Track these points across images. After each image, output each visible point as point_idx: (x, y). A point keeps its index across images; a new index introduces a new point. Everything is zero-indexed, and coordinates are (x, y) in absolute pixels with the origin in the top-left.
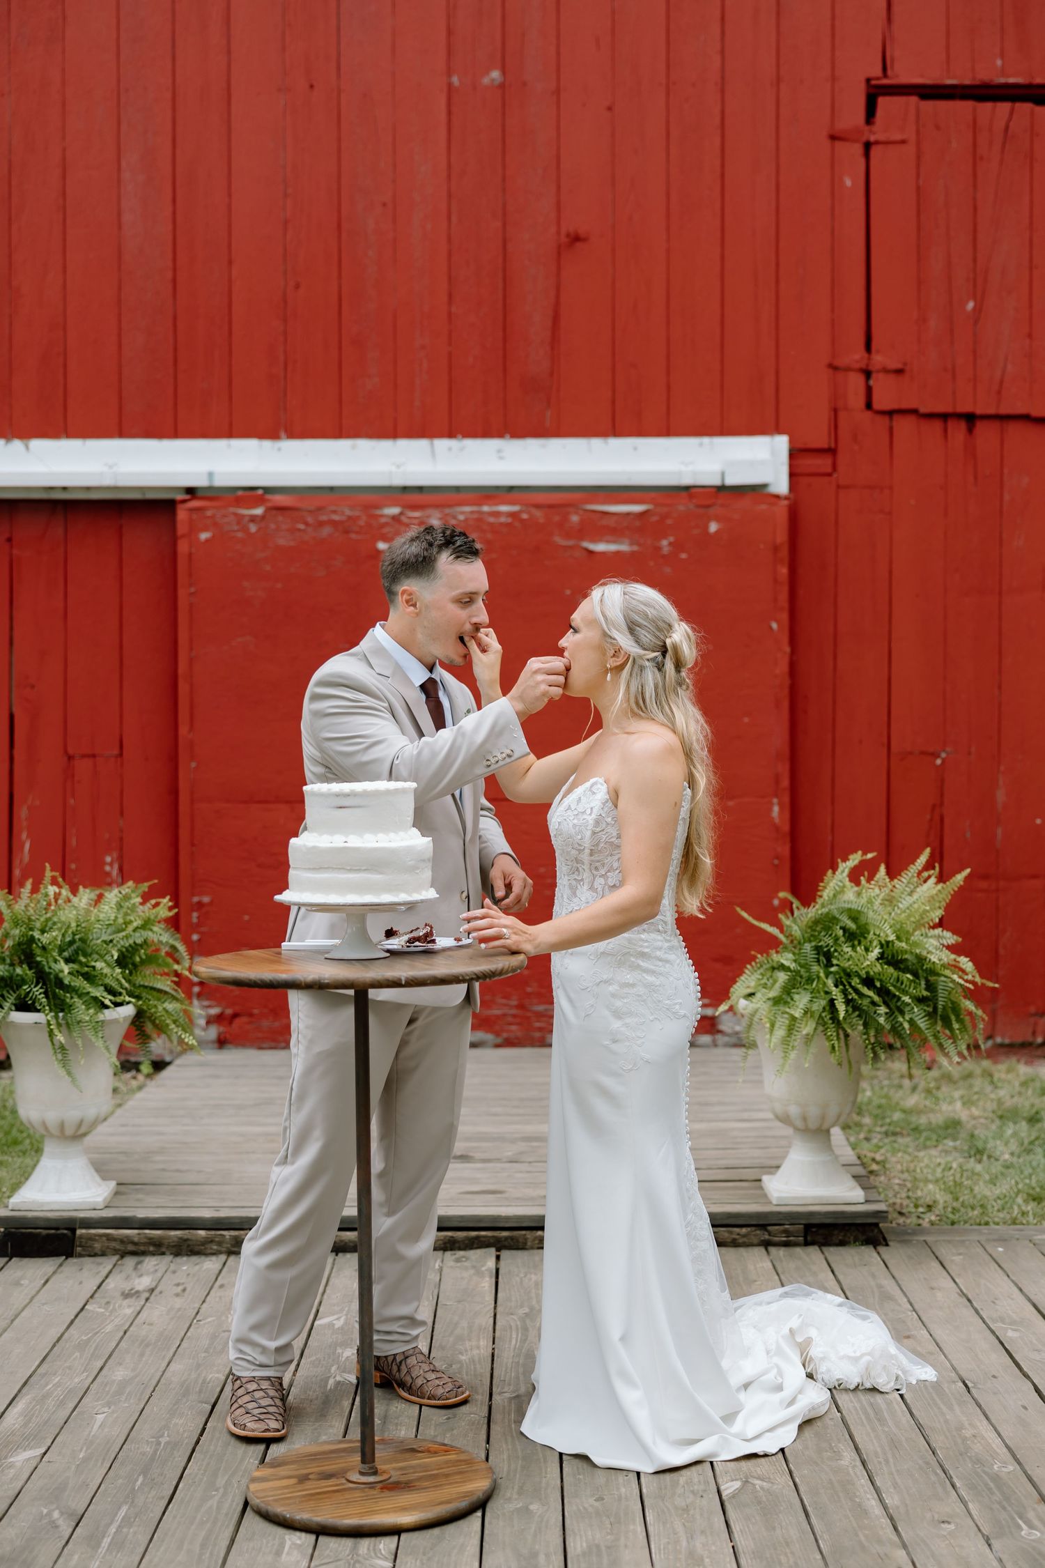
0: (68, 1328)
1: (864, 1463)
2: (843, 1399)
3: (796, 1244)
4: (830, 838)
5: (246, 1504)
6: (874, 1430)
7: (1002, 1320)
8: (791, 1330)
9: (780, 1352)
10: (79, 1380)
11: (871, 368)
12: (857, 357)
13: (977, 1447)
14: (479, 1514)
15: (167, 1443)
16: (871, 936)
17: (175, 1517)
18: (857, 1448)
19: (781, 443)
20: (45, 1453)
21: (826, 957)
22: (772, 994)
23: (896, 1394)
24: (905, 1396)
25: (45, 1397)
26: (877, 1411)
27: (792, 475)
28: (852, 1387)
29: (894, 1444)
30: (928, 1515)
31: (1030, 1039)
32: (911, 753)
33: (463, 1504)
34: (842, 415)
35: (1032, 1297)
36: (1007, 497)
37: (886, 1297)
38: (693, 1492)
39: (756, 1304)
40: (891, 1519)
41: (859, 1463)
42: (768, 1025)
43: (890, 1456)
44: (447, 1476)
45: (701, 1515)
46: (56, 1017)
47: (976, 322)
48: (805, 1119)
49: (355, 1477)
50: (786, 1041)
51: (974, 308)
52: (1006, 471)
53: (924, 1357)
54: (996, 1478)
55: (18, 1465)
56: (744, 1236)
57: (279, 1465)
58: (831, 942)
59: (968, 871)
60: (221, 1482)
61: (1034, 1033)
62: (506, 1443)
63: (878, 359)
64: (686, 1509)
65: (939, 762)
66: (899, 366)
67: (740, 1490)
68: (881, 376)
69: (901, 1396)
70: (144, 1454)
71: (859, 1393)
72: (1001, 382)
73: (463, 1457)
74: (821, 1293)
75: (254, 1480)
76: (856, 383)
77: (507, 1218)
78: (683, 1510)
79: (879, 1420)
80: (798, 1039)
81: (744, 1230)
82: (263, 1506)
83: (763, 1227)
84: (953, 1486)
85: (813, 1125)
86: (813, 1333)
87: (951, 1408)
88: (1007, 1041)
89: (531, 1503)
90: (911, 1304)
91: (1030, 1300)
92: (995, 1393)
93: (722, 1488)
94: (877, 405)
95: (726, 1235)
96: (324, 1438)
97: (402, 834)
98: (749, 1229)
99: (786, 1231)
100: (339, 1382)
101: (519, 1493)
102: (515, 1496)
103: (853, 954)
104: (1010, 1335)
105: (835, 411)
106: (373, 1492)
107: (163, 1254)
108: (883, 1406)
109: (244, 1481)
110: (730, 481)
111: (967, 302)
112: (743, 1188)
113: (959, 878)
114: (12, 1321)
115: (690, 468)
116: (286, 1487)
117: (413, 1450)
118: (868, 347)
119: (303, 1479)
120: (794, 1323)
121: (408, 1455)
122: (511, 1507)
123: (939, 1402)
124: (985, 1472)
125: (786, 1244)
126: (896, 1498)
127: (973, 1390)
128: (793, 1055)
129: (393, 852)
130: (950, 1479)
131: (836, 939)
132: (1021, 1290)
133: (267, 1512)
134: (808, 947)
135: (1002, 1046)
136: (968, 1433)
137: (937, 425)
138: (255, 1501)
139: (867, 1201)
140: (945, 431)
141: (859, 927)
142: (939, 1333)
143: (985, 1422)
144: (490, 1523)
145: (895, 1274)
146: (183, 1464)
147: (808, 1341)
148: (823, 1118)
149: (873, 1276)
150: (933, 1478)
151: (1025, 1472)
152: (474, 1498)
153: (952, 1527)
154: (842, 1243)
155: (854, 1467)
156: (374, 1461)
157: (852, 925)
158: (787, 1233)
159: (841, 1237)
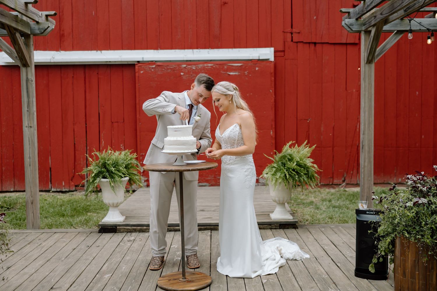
0: (116, 248)
1: (294, 276)
2: (289, 262)
3: (278, 229)
4: (284, 139)
5: (157, 285)
6: (296, 268)
7: (324, 244)
8: (277, 247)
9: (275, 252)
10: (119, 259)
11: (292, 32)
12: (289, 29)
13: (319, 272)
14: (209, 287)
15: (139, 273)
16: (294, 160)
17: (141, 288)
18: (292, 272)
19: (272, 49)
20: (112, 275)
21: (284, 165)
22: (272, 173)
23: (301, 261)
24: (303, 261)
25: (112, 263)
26: (297, 265)
27: (275, 57)
28: (291, 259)
29: (301, 272)
30: (309, 287)
31: (329, 183)
32: (302, 119)
33: (205, 285)
34: (286, 43)
35: (331, 240)
36: (323, 61)
37: (298, 240)
38: (256, 282)
39: (269, 241)
40: (300, 287)
41: (293, 276)
42: (271, 180)
43: (300, 274)
44: (201, 279)
45: (258, 287)
46: (111, 180)
47: (316, 21)
48: (279, 201)
49: (181, 280)
50: (275, 184)
51: (316, 18)
52: (323, 55)
53: (307, 253)
54: (323, 278)
55: (106, 278)
56: (266, 227)
57: (164, 277)
58: (285, 161)
59: (316, 145)
60: (151, 281)
61: (330, 182)
62: (214, 272)
63: (294, 30)
64: (255, 286)
65: (308, 121)
66: (299, 32)
67: (267, 282)
68: (295, 34)
69: (302, 261)
70: (134, 275)
71: (293, 261)
72: (322, 35)
73: (204, 275)
74: (283, 239)
75: (159, 280)
76: (289, 35)
77: (213, 224)
78: (254, 286)
79: (297, 266)
80: (278, 183)
81: (266, 226)
82: (161, 286)
83: (270, 225)
84: (314, 280)
85: (281, 202)
86: (282, 247)
87: (313, 264)
88: (324, 184)
89: (220, 285)
90: (304, 241)
91: (330, 240)
92: (323, 260)
93: (263, 281)
94: (294, 41)
95: (262, 227)
96: (174, 271)
97: (189, 137)
98: (267, 225)
99: (275, 226)
100: (176, 259)
101: (218, 283)
102: (217, 283)
103: (290, 164)
104: (326, 248)
105: (284, 42)
106: (185, 283)
107: (136, 232)
108: (298, 263)
109: (157, 281)
110: (261, 58)
111: (314, 17)
112: (265, 216)
113: (314, 147)
114: (104, 247)
115: (252, 55)
116: (166, 282)
117: (194, 274)
118: (292, 27)
119: (170, 280)
120: (278, 245)
121: (192, 275)
122: (216, 286)
123: (310, 262)
124: (321, 277)
125: (275, 229)
126: (301, 283)
127: (318, 260)
128: (277, 187)
129: (188, 141)
130: (313, 279)
131: (286, 161)
132: (328, 238)
133: (162, 287)
134: (280, 162)
135: (322, 185)
136: (317, 269)
137: (308, 45)
138: (159, 285)
139: (293, 219)
140: (309, 46)
141: (291, 158)
142: (310, 247)
143: (321, 266)
144: (211, 289)
145: (300, 235)
146: (143, 277)
147: (281, 249)
148: (283, 200)
149: (295, 235)
150: (309, 279)
151: (330, 277)
152: (208, 284)
153: (314, 289)
154: (288, 228)
155: (292, 276)
156: (185, 276)
157: (290, 158)
158: (276, 226)
159: (287, 227)
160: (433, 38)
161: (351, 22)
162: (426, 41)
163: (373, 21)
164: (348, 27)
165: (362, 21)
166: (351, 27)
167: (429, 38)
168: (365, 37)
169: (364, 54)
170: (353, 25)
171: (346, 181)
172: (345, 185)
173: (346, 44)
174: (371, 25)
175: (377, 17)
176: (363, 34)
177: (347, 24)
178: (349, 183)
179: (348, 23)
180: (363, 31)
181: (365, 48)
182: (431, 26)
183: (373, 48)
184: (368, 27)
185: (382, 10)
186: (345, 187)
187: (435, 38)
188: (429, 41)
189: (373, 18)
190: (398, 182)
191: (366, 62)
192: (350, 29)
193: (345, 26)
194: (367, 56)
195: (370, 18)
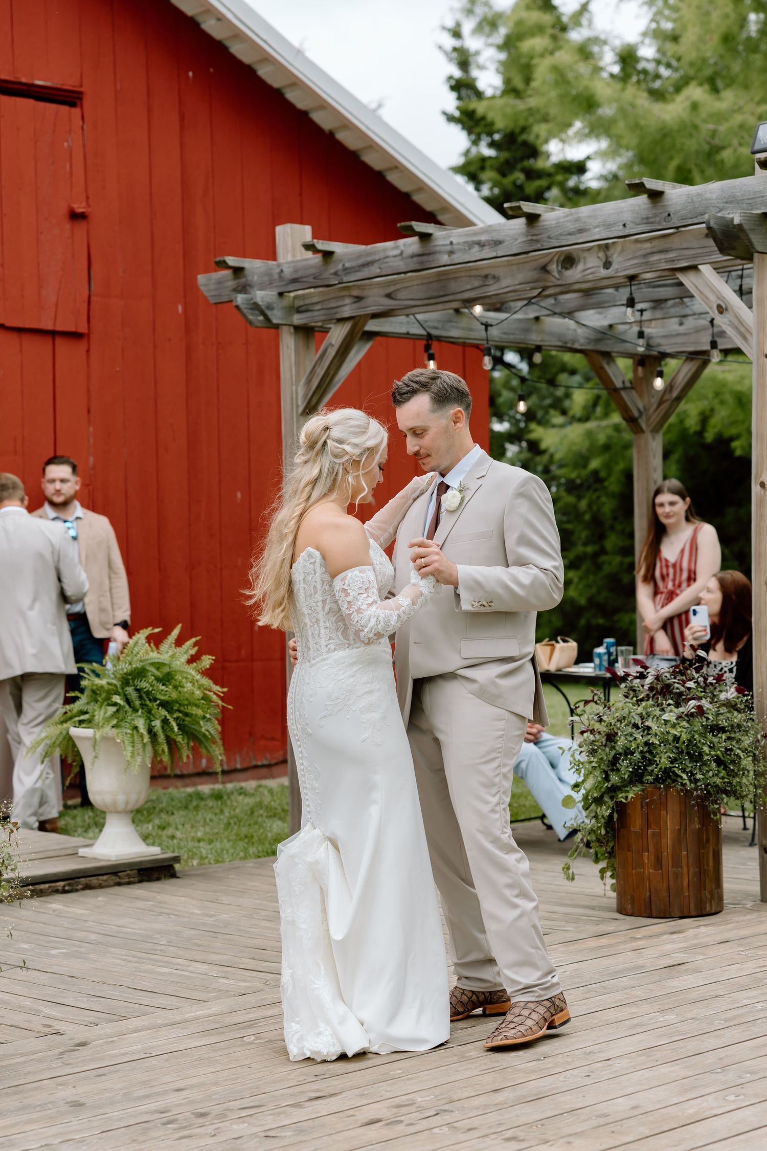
3: (134, 883)
21: (144, 695)
48: (127, 803)
56: (106, 881)
58: (148, 685)
81: (105, 877)
85: (129, 808)
95: (96, 881)
98: (108, 876)
103: (165, 690)
125: (129, 883)
131: (151, 683)
139: (162, 853)
141: (166, 673)
154: (158, 879)
158: (129, 876)
159: (157, 875)
161: (268, 300)
163: (347, 308)
165: (292, 299)
166: (269, 313)
168: (295, 342)
169: (294, 388)
170: (272, 309)
173: (53, 334)
175: (369, 301)
176: (291, 334)
177: (260, 303)
179: (263, 301)
180: (291, 325)
184: (318, 318)
185: (392, 288)
189: (349, 301)
191: (301, 410)
192: (261, 318)
193: (246, 308)
194: (306, 395)
195: (334, 298)
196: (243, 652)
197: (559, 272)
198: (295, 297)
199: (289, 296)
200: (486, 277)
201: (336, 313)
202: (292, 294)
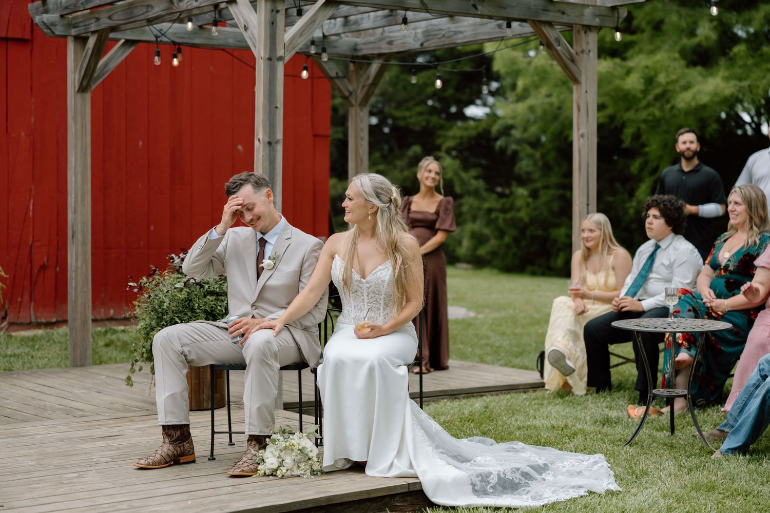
160: (179, 55)
161: (52, 20)
162: (171, 62)
163: (93, 25)
164: (45, 27)
165: (70, 19)
166: (53, 28)
167: (175, 56)
168: (75, 47)
169: (73, 76)
170: (55, 25)
171: (8, 318)
172: (6, 327)
173: (6, 39)
174: (90, 30)
175: (102, 21)
176: (72, 41)
177: (46, 22)
178: (16, 321)
179: (48, 20)
180: (71, 36)
181: (75, 67)
182: (177, 37)
183: (90, 68)
184: (82, 31)
185: (111, 13)
186: (7, 329)
187: (183, 56)
188: (175, 62)
189: (93, 21)
190: (109, 317)
191: (77, 89)
192: (49, 31)
193: (42, 25)
194: (79, 80)
195: (88, 19)
196: (142, 243)
197: (178, 3)
198: (73, 18)
199: (68, 18)
200: (148, 6)
201: (89, 28)
202: (70, 16)
